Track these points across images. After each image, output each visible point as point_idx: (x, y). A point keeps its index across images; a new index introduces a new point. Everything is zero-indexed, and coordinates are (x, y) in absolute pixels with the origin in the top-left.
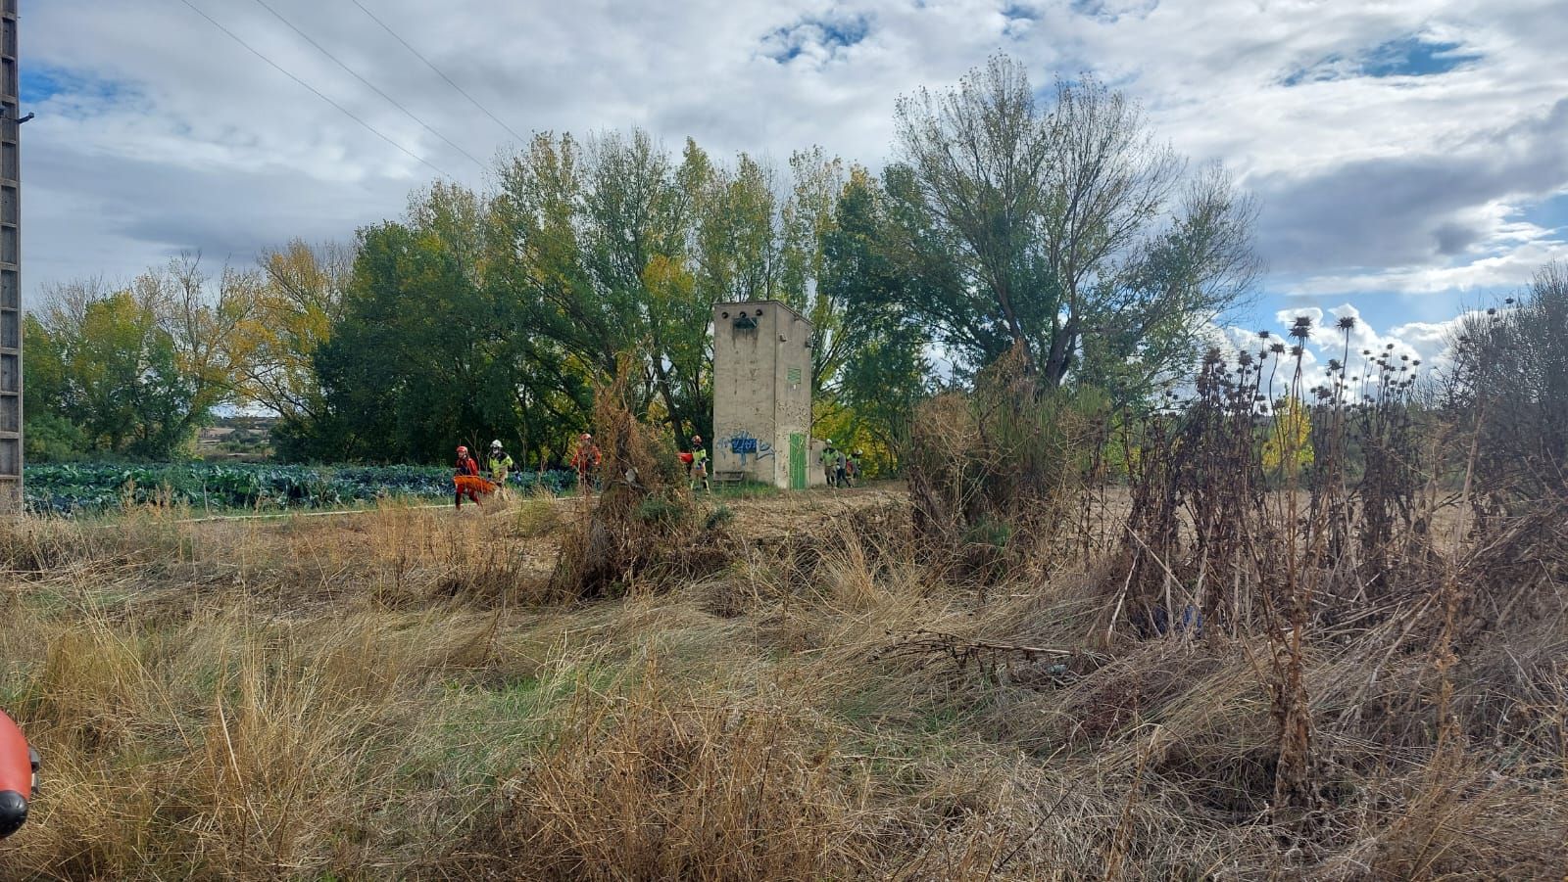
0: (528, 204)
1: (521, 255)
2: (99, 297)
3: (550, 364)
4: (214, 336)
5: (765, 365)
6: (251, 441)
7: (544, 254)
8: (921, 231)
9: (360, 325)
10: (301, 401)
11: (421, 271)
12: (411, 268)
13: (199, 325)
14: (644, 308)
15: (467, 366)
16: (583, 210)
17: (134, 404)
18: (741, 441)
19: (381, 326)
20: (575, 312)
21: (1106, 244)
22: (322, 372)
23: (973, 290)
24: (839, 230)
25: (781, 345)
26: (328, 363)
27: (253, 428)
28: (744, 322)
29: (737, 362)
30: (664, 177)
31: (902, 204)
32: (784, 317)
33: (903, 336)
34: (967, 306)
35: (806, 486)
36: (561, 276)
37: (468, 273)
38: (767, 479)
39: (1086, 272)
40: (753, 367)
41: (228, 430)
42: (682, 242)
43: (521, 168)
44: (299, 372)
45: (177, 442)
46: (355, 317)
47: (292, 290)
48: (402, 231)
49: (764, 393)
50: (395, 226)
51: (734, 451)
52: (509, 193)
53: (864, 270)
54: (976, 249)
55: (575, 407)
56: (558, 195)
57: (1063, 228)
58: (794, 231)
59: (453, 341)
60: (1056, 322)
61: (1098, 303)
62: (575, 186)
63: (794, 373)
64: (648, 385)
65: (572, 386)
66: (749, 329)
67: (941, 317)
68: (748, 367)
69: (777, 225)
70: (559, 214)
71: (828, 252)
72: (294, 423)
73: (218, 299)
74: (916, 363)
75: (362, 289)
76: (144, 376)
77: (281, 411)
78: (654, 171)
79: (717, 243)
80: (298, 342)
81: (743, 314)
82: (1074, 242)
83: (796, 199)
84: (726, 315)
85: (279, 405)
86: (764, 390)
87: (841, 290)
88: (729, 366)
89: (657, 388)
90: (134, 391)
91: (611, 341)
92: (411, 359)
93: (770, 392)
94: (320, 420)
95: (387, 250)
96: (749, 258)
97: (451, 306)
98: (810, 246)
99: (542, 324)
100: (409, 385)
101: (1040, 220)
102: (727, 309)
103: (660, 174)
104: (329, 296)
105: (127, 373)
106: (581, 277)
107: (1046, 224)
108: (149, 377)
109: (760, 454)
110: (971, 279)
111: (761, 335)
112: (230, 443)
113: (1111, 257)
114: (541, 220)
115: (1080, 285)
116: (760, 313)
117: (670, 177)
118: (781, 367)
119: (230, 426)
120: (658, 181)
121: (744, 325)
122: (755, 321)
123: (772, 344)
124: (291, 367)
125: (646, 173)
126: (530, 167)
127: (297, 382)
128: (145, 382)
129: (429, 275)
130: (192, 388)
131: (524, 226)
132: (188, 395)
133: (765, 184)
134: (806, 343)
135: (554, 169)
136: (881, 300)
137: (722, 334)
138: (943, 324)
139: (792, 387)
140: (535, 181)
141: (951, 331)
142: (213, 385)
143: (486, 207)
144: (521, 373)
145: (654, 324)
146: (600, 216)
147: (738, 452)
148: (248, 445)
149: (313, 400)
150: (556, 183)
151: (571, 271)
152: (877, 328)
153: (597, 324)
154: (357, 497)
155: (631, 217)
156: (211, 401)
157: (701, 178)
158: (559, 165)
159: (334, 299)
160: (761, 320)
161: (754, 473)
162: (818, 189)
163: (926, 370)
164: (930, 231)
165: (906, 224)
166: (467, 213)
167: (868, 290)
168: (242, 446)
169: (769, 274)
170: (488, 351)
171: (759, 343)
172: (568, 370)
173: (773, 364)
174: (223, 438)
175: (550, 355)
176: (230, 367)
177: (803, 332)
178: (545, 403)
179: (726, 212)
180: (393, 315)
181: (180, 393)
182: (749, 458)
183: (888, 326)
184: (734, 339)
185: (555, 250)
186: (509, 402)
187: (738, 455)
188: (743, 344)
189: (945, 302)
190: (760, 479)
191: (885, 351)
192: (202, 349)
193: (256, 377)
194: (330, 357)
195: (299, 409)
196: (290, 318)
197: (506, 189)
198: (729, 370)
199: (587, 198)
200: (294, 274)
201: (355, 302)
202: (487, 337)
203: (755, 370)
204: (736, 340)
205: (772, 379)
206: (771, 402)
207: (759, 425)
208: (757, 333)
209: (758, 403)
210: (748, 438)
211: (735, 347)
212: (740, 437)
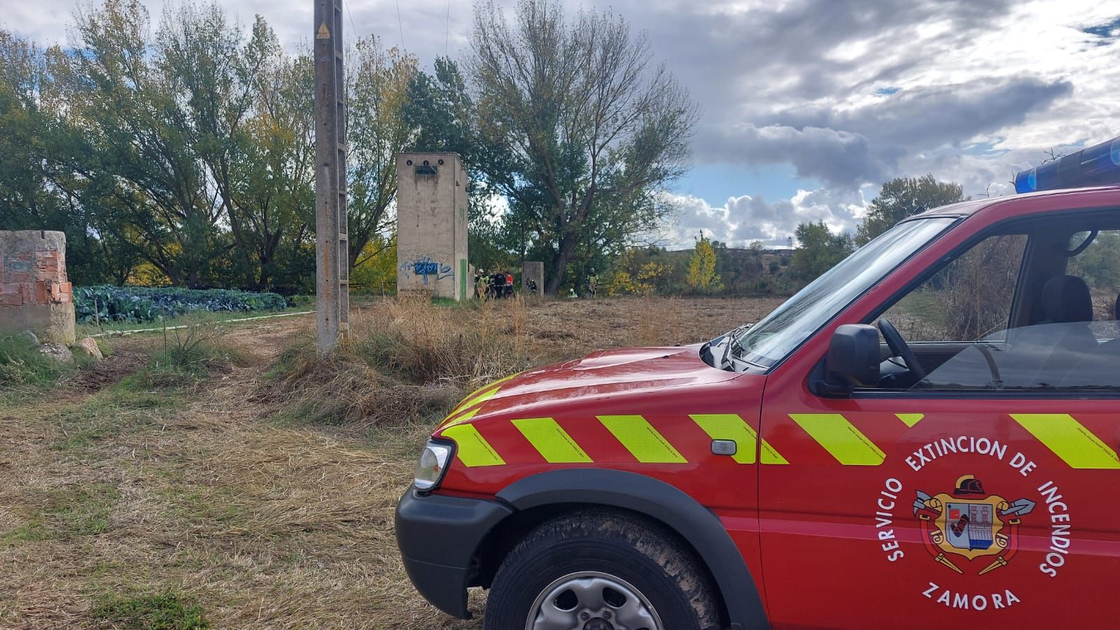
5: (445, 205)
18: (423, 265)
25: (458, 188)
28: (425, 169)
29: (419, 202)
32: (457, 166)
38: (448, 295)
40: (433, 205)
49: (446, 227)
51: (417, 273)
66: (430, 175)
68: (428, 206)
81: (426, 162)
84: (409, 163)
86: (444, 223)
88: (411, 204)
93: (450, 226)
102: (410, 158)
109: (441, 275)
111: (440, 181)
116: (440, 162)
118: (456, 206)
121: (427, 172)
122: (435, 168)
123: (451, 187)
137: (405, 178)
147: (421, 273)
160: (441, 168)
161: (435, 290)
171: (439, 187)
173: (452, 204)
182: (430, 278)
184: (416, 182)
187: (421, 276)
188: (425, 188)
190: (441, 295)
198: (411, 208)
203: (435, 208)
204: (419, 184)
205: (452, 215)
206: (451, 233)
207: (440, 252)
208: (438, 178)
209: (439, 234)
210: (429, 262)
211: (417, 189)
212: (422, 261)
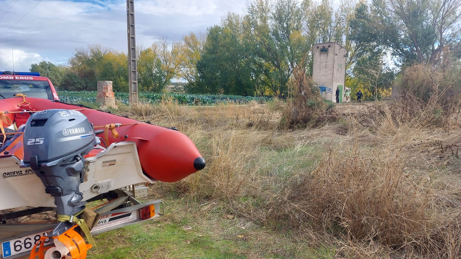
0: (255, 17)
1: (253, 33)
2: (143, 50)
3: (261, 66)
4: (171, 60)
5: (330, 63)
6: (179, 89)
7: (260, 32)
8: (384, 17)
9: (208, 56)
10: (193, 78)
11: (225, 39)
12: (222, 38)
13: (167, 57)
14: (289, 47)
15: (237, 67)
16: (272, 18)
17: (152, 78)
18: (321, 88)
19: (214, 56)
20: (269, 50)
21: (456, 19)
22: (199, 69)
23: (403, 37)
24: (355, 18)
25: (336, 56)
26: (200, 67)
27: (179, 86)
28: (324, 49)
29: (321, 63)
30: (297, 6)
31: (378, 8)
32: (337, 47)
33: (377, 53)
34: (400, 42)
35: (342, 102)
36: (265, 38)
37: (238, 39)
38: (329, 99)
39: (447, 29)
40: (326, 64)
41: (173, 86)
42: (301, 26)
43: (253, 7)
44: (192, 69)
45: (163, 88)
46: (207, 53)
47: (190, 46)
48: (220, 28)
49: (330, 72)
50: (217, 26)
52: (250, 14)
53: (364, 32)
54: (405, 23)
55: (267, 79)
56: (264, 14)
57: (438, 14)
58: (339, 21)
59: (233, 59)
60: (433, 47)
61: (451, 40)
62: (269, 10)
63: (340, 65)
64: (289, 72)
65: (267, 72)
66: (326, 52)
67: (390, 46)
68: (324, 64)
69: (333, 18)
70: (264, 20)
71: (351, 26)
72: (191, 84)
73: (172, 50)
74: (381, 62)
75: (209, 45)
76: (154, 70)
77: (188, 80)
78: (293, 4)
79: (313, 25)
80: (192, 61)
81: (324, 47)
82: (443, 18)
83: (340, 10)
84: (318, 48)
85: (187, 79)
86: (329, 71)
87: (355, 38)
89: (292, 72)
90: (152, 75)
91: (279, 58)
92: (222, 65)
93: (332, 72)
94: (198, 83)
95: (216, 34)
96: (323, 29)
97: (233, 49)
98: (345, 24)
99: (258, 54)
100: (221, 73)
101: (430, 12)
102: (318, 46)
103: (295, 5)
104: (200, 48)
105: (150, 70)
106: (271, 39)
107: (432, 13)
108: (155, 71)
109: (327, 91)
110: (402, 33)
111: (329, 54)
112: (174, 90)
113: (457, 23)
114: (259, 22)
115: (444, 34)
116: (329, 46)
117: (299, 5)
118: (336, 64)
119: (174, 85)
120: (295, 7)
121: (324, 51)
122: (328, 49)
123: (333, 56)
124: (190, 68)
125: (291, 5)
126: (256, 6)
127: (192, 72)
128: (154, 72)
129: (228, 40)
130: (166, 74)
131: (254, 24)
132: (165, 76)
133: (330, 5)
134: (344, 56)
135: (262, 6)
136: (369, 41)
137: (316, 54)
138: (391, 49)
139: (339, 70)
140: (257, 10)
141: (394, 51)
142: (171, 73)
143: (243, 19)
144: (253, 69)
145: (292, 53)
146: (276, 20)
148: (178, 90)
149: (196, 77)
150: (263, 10)
151: (268, 37)
152: (367, 51)
153: (275, 53)
154: (212, 103)
155: (286, 19)
156: (171, 77)
157: (308, 5)
158: (264, 4)
159: (201, 49)
160: (330, 49)
161: (325, 98)
162: (348, 5)
163: (384, 64)
164: (388, 17)
165: (379, 15)
166: (237, 21)
167: (365, 38)
168: (177, 90)
169: (330, 34)
170: (243, 62)
171: (329, 56)
172: (266, 67)
173: (333, 63)
174: (172, 88)
175: (261, 63)
176: (175, 68)
177: (343, 52)
178: (259, 78)
179: (317, 15)
180: (217, 52)
181: (163, 75)
182: (324, 93)
183: (371, 50)
184: (320, 55)
185: (262, 31)
186: (248, 77)
187: (320, 92)
188: (323, 57)
189: (392, 41)
190: (327, 99)
191: (370, 59)
192: (168, 63)
193: (182, 71)
194: (200, 65)
195: (193, 80)
196: (190, 54)
197: (249, 13)
198: (318, 65)
199: (273, 14)
200: (191, 41)
201: (207, 49)
202: (243, 58)
203: (327, 65)
204: (321, 55)
205: (333, 67)
206: (332, 75)
207: (327, 82)
208: (328, 53)
209: (328, 75)
210: (323, 87)
211: (320, 58)
212: (321, 86)
